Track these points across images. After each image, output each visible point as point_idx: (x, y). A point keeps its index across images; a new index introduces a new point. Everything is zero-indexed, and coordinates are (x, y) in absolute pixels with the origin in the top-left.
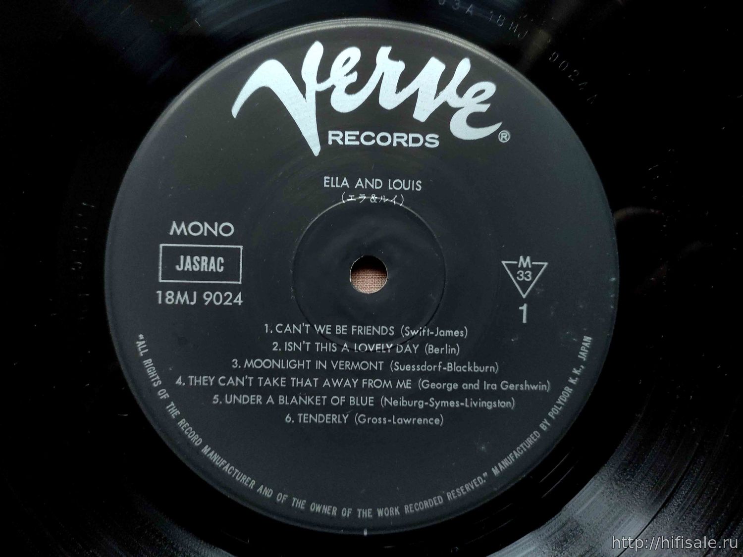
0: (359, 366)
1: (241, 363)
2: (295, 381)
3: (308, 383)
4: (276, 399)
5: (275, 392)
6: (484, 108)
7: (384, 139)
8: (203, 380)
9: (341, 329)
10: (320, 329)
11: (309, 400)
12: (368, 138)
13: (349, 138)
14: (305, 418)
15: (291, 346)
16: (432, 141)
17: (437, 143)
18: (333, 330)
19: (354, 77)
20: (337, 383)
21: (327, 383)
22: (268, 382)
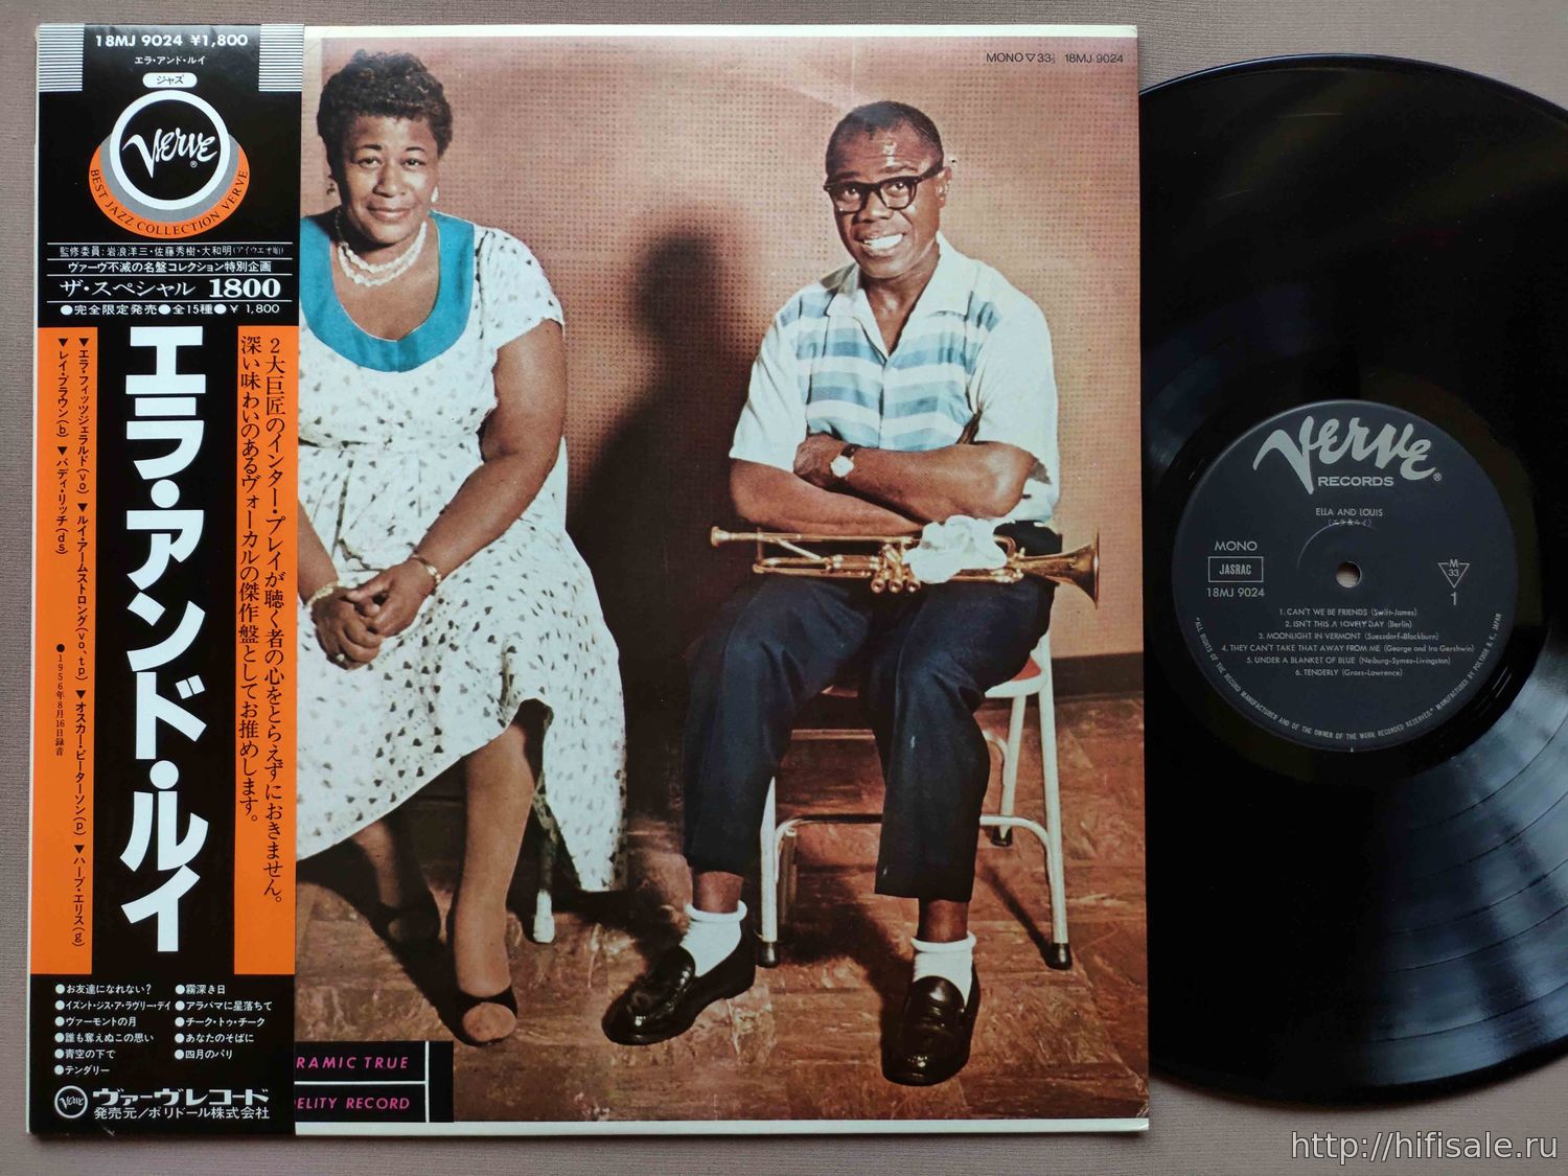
0: (1344, 636)
1: (1265, 636)
2: (1302, 648)
3: (1310, 648)
4: (1289, 660)
5: (1289, 655)
6: (1424, 458)
7: (1356, 481)
8: (1240, 648)
9: (1331, 612)
10: (1317, 612)
11: (1310, 660)
12: (1345, 481)
13: (1331, 482)
14: (1308, 672)
15: (1298, 624)
16: (1389, 481)
17: (1392, 483)
18: (1326, 613)
19: (1335, 440)
20: (1330, 648)
21: (1322, 648)
22: (1283, 648)
